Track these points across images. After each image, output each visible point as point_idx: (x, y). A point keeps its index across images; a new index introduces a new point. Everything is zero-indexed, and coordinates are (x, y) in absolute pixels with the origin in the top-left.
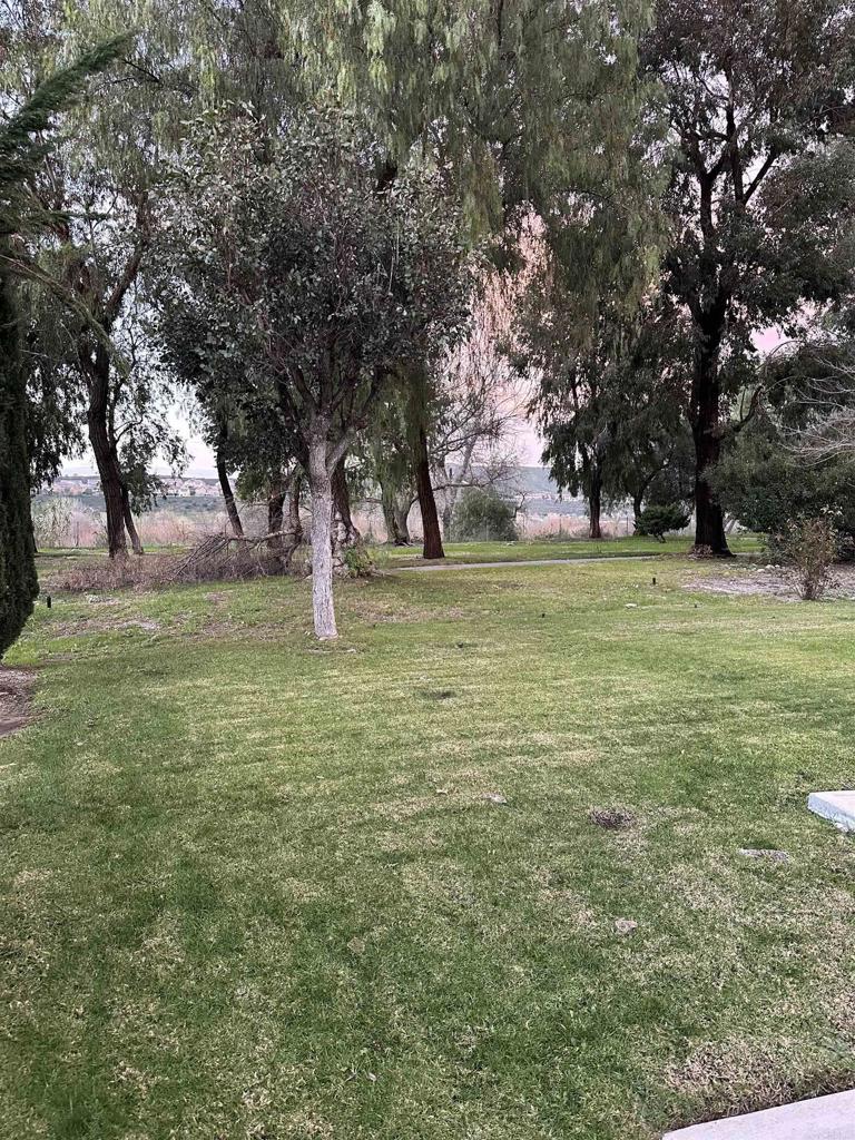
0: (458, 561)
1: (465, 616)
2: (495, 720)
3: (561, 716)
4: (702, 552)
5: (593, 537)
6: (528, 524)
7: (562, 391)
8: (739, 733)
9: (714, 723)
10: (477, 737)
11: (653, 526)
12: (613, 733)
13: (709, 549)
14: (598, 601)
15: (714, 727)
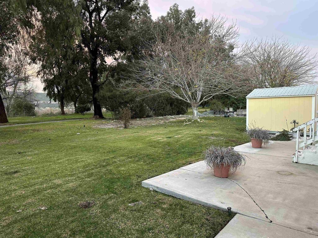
0: (14, 123)
1: (20, 142)
2: (38, 178)
3: (63, 172)
4: (96, 117)
5: (62, 114)
6: (40, 111)
7: (49, 69)
8: (118, 167)
9: (111, 166)
10: (31, 186)
11: (81, 110)
12: (81, 175)
13: (98, 116)
14: (68, 133)
15: (111, 167)
